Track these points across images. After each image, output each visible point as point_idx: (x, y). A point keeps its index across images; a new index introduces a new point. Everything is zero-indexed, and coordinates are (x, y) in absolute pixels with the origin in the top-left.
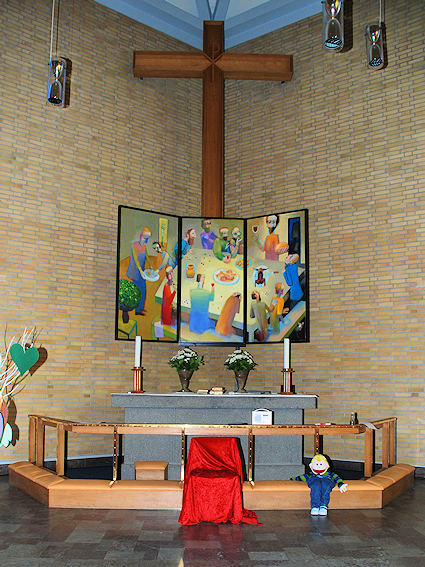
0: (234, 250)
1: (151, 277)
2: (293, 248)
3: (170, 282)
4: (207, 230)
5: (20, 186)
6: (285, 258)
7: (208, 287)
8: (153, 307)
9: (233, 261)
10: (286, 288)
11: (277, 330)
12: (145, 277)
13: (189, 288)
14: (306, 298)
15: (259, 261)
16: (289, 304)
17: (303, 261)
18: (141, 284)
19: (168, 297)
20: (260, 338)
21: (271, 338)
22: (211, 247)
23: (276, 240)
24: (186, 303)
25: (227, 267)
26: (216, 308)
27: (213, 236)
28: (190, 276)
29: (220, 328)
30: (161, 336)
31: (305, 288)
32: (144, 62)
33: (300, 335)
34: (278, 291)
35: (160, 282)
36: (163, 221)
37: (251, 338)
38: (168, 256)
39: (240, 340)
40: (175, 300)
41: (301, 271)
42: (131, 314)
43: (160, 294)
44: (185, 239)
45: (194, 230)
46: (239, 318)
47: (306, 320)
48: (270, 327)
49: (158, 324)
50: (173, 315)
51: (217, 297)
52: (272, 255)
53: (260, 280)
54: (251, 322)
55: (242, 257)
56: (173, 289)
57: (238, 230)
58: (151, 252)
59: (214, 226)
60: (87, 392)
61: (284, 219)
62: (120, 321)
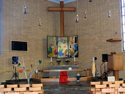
0: (66, 42)
1: (53, 47)
2: (76, 42)
3: (56, 48)
4: (62, 39)
5: (31, 33)
6: (74, 43)
7: (62, 48)
8: (53, 52)
9: (66, 44)
10: (75, 48)
11: (73, 55)
12: (52, 47)
13: (59, 49)
14: (78, 50)
15: (70, 44)
16: (75, 51)
17: (77, 44)
18: (51, 48)
19: (55, 50)
20: (71, 57)
21: (73, 57)
22: (62, 42)
23: (73, 41)
24: (58, 51)
25: (65, 45)
26: (63, 52)
27: (63, 40)
28: (59, 47)
29: (64, 55)
30: (55, 57)
31: (78, 49)
32: (50, 9)
33: (77, 56)
34: (73, 49)
35: (54, 48)
36: (54, 38)
37: (69, 57)
38: (55, 43)
39: (67, 57)
40: (57, 51)
41: (77, 46)
42: (50, 53)
43: (54, 50)
44: (58, 40)
45: (59, 39)
46: (67, 53)
47: (78, 54)
48: (72, 55)
49: (54, 55)
50: (56, 53)
51: (63, 50)
52: (72, 43)
53: (71, 47)
54: (69, 54)
55: (67, 43)
56: (56, 49)
57: (67, 39)
58: (52, 43)
59: (63, 38)
60: (43, 66)
61: (74, 37)
62: (48, 55)
